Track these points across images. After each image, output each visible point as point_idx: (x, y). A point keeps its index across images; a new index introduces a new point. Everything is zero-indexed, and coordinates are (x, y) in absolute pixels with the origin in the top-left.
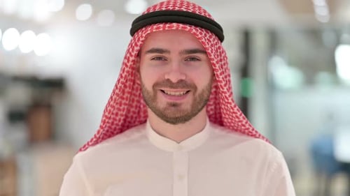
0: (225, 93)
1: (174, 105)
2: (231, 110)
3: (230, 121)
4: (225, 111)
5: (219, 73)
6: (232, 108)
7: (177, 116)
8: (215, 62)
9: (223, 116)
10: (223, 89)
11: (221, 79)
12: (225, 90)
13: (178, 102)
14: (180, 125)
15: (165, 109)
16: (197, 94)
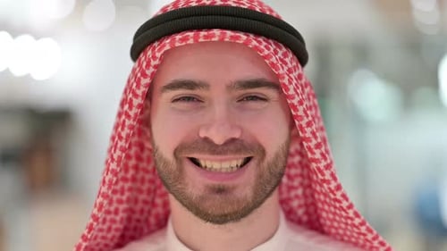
0: (316, 161)
1: (220, 191)
2: (332, 196)
3: (331, 216)
4: (322, 197)
5: (304, 123)
6: (332, 192)
7: (226, 212)
8: (295, 102)
9: (320, 205)
10: (313, 153)
11: (308, 135)
12: (318, 156)
13: (228, 183)
14: (230, 226)
15: (202, 198)
16: (265, 164)
